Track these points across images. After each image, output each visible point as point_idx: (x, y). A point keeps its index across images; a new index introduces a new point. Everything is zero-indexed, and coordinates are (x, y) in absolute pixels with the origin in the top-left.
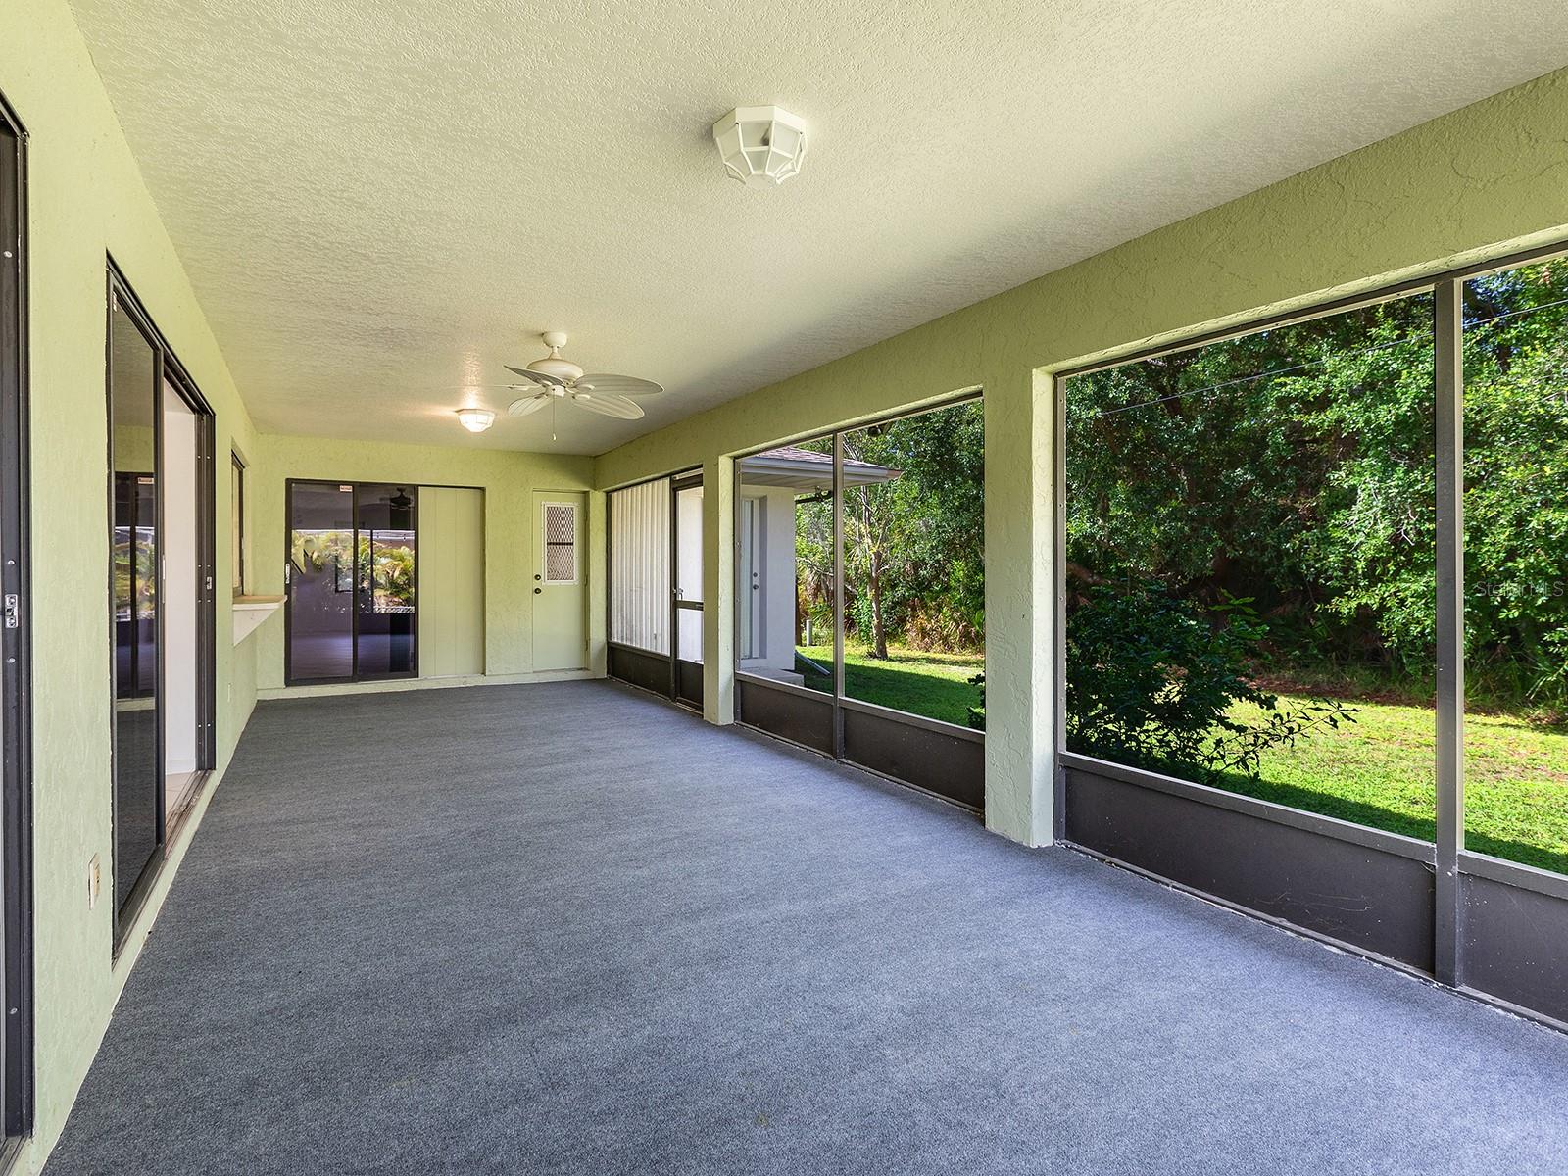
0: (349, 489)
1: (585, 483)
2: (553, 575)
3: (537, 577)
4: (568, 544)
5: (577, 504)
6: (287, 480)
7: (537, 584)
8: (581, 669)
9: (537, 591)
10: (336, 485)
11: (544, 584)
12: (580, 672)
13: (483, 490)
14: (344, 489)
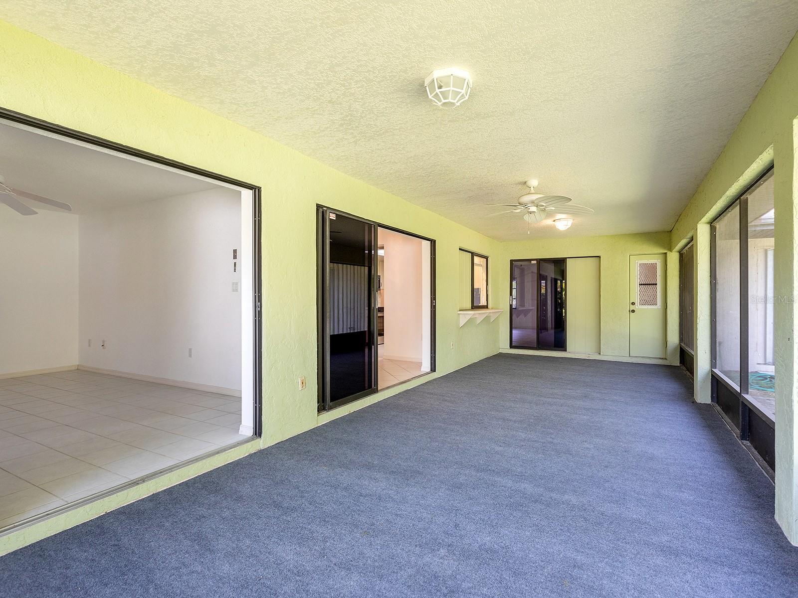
0: (535, 262)
1: (665, 248)
2: (644, 302)
3: (633, 304)
4: (653, 284)
5: (660, 261)
6: (511, 260)
7: (632, 307)
8: (660, 358)
9: (633, 311)
10: (530, 260)
11: (637, 307)
12: (661, 360)
13: (599, 257)
14: (533, 262)
